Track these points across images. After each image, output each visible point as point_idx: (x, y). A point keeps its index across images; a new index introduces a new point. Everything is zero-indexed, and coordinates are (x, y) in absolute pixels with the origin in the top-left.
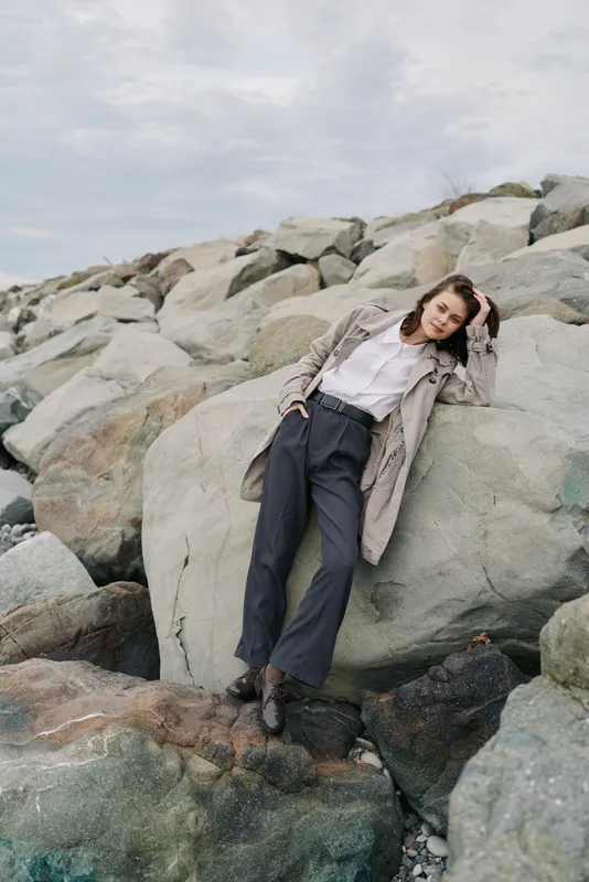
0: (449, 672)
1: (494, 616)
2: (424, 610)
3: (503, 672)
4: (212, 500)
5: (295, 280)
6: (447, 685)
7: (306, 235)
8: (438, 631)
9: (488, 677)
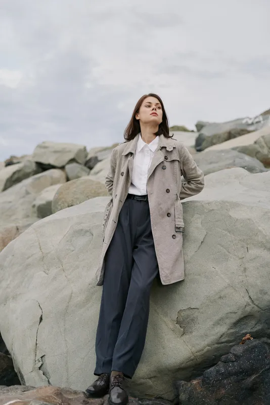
0: (235, 355)
1: (253, 322)
2: (212, 323)
3: (266, 353)
4: (55, 278)
5: (52, 178)
6: (235, 363)
7: (56, 152)
8: (222, 336)
9: (259, 356)
